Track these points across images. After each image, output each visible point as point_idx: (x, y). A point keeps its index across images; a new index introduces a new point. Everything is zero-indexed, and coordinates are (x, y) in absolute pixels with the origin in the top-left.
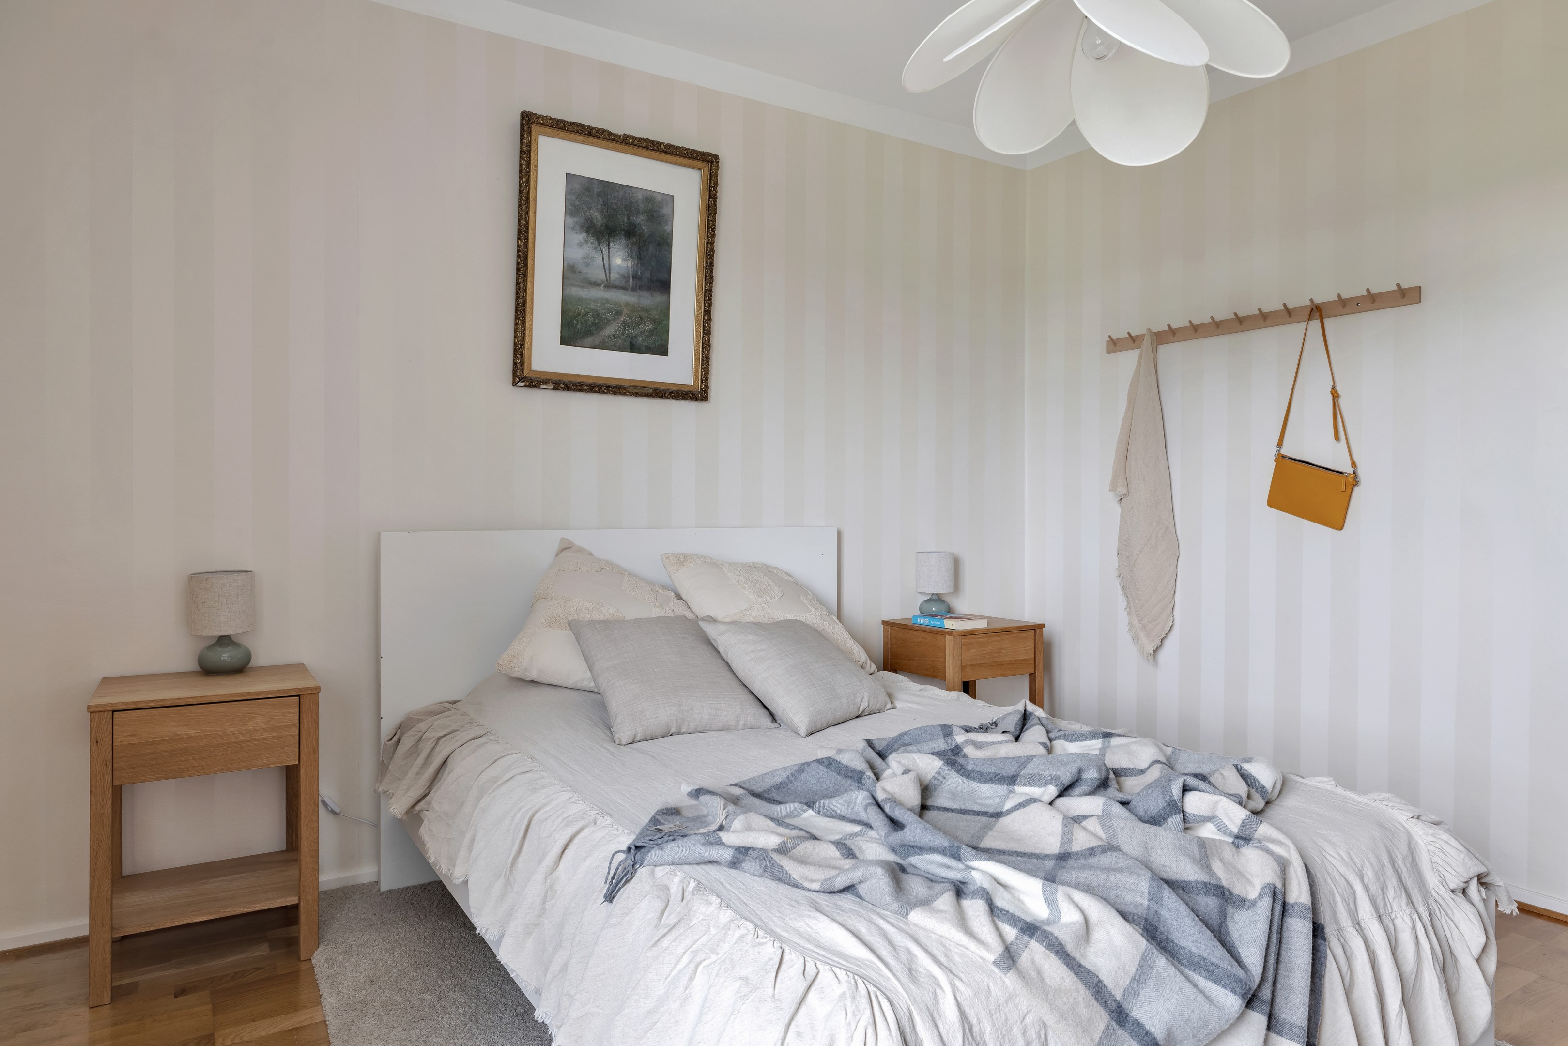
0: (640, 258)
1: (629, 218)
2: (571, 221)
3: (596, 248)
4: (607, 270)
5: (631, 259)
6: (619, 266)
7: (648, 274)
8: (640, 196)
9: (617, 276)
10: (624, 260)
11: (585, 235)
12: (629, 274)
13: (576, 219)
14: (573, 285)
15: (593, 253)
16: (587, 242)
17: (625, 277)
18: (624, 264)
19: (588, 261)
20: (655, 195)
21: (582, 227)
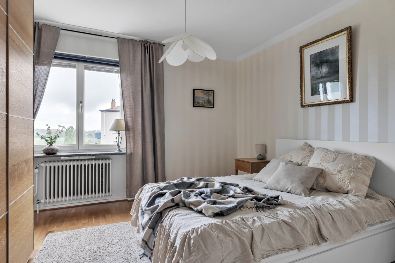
0: (330, 67)
1: (326, 58)
2: (312, 66)
3: (318, 70)
4: (321, 74)
5: (328, 69)
6: (325, 71)
7: (333, 70)
8: (329, 51)
9: (324, 74)
10: (326, 69)
11: (315, 67)
12: (327, 73)
13: (313, 65)
14: (313, 81)
15: (318, 71)
16: (316, 69)
17: (326, 74)
18: (326, 70)
19: (317, 74)
20: (333, 48)
21: (315, 66)
